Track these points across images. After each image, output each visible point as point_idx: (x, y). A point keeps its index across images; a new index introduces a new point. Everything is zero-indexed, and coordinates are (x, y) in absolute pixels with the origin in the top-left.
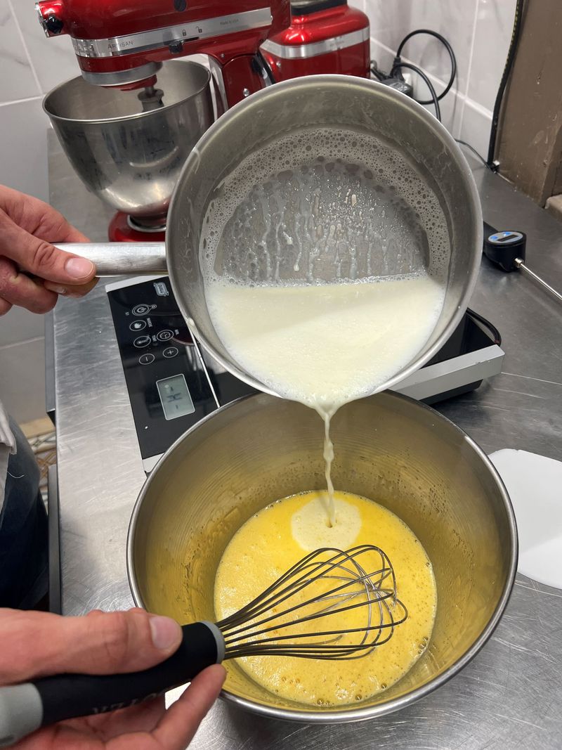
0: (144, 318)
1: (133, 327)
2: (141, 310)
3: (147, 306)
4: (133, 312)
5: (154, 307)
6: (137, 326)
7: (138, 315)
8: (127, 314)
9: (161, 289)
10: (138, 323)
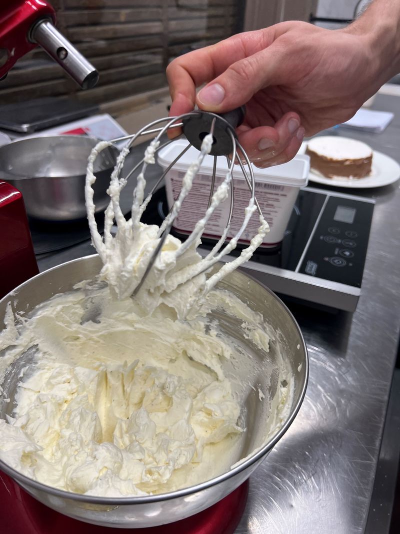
0: (338, 255)
1: (351, 254)
2: (338, 262)
3: (331, 262)
4: (345, 263)
5: (327, 259)
6: (347, 253)
7: (343, 260)
8: (351, 264)
9: (311, 268)
10: (345, 255)
